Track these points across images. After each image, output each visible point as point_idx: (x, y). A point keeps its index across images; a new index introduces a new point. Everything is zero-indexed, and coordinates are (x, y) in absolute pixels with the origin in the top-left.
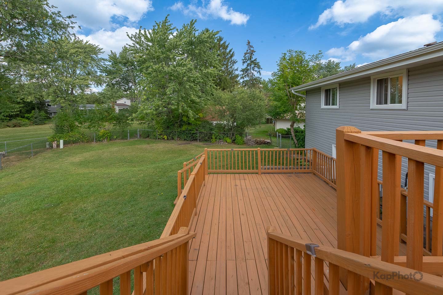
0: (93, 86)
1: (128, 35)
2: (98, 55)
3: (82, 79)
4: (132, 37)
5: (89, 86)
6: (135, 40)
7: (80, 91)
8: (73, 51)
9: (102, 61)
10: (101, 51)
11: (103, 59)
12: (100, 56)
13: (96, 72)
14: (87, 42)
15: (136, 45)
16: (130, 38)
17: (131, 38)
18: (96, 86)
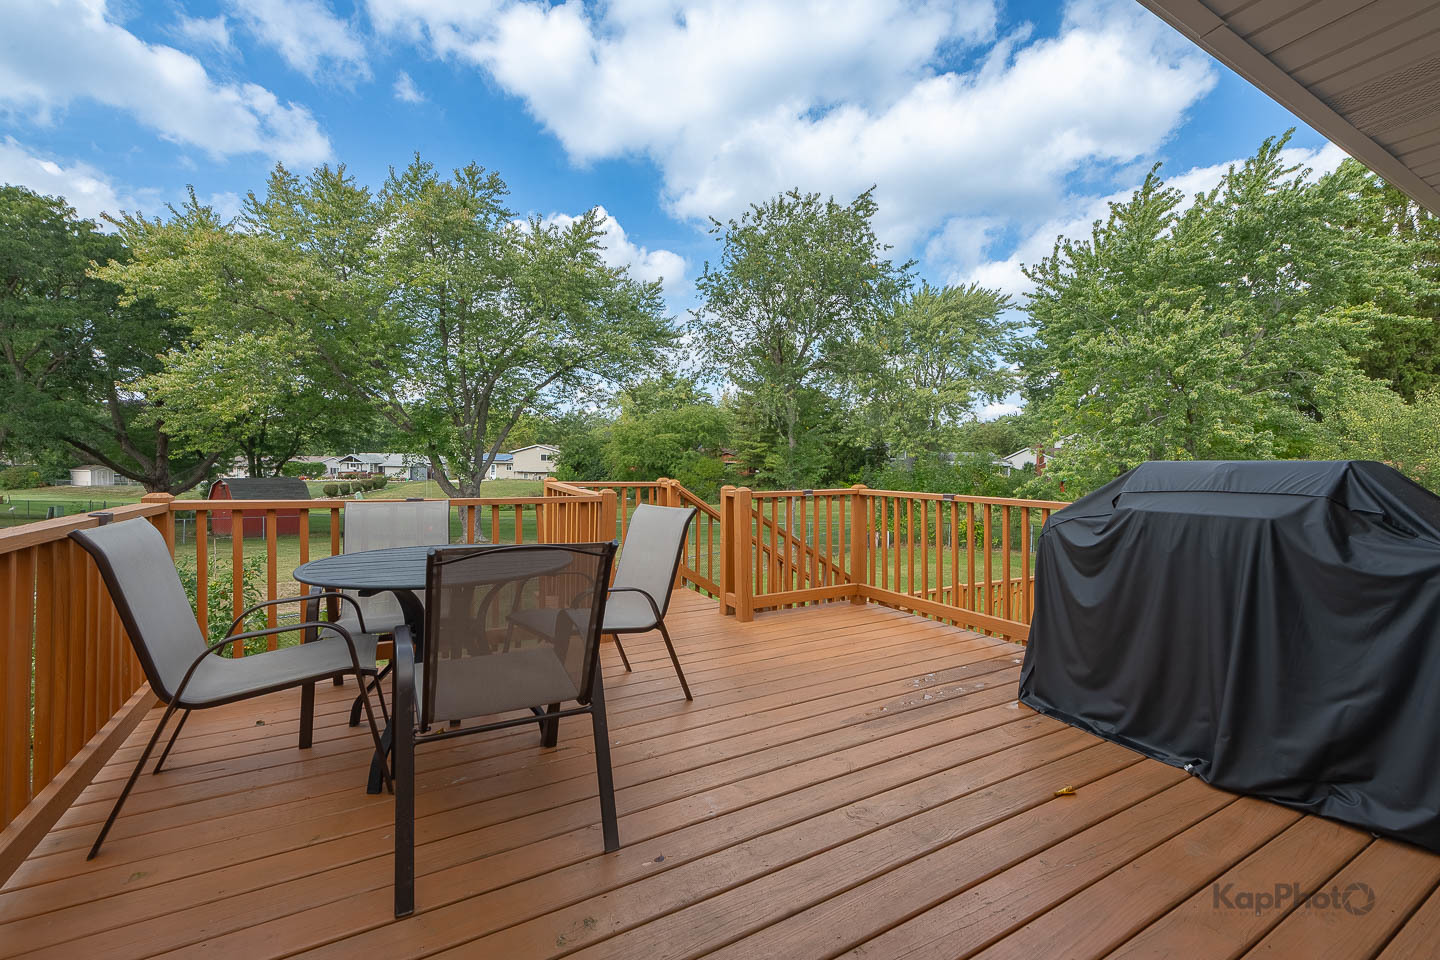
0: (979, 402)
1: (1025, 271)
2: (997, 316)
3: (953, 389)
4: (1034, 273)
5: (970, 403)
6: (1041, 277)
7: (947, 418)
8: (937, 320)
9: (1009, 330)
10: (1006, 303)
11: (1011, 325)
12: (1002, 319)
13: (992, 363)
14: (973, 288)
15: (1047, 290)
16: (1029, 276)
17: (1032, 276)
18: (986, 401)
